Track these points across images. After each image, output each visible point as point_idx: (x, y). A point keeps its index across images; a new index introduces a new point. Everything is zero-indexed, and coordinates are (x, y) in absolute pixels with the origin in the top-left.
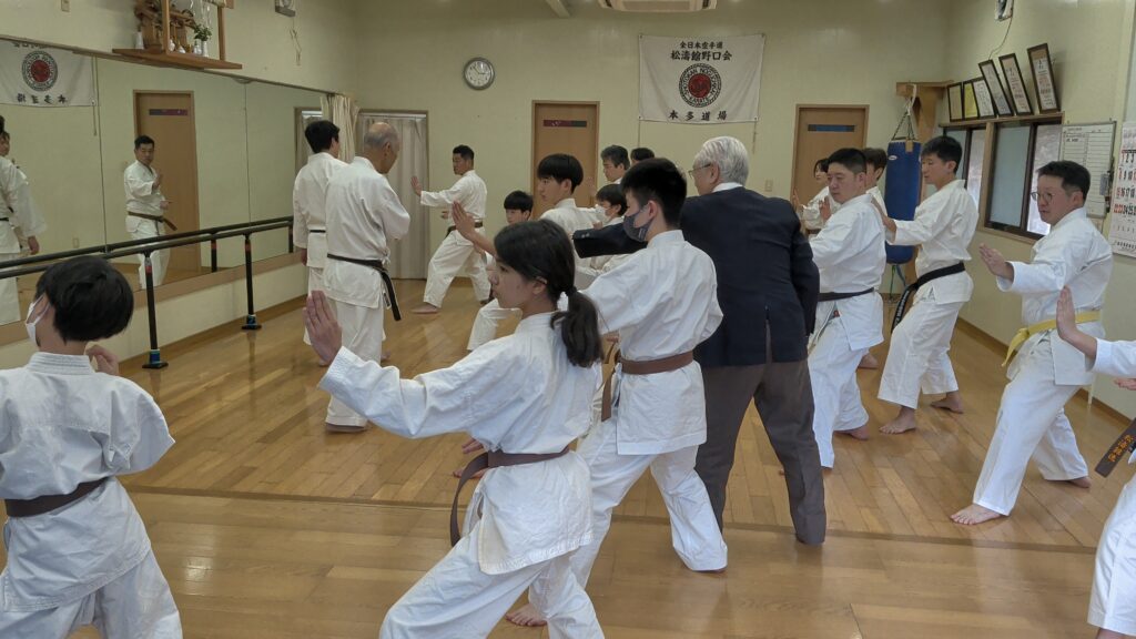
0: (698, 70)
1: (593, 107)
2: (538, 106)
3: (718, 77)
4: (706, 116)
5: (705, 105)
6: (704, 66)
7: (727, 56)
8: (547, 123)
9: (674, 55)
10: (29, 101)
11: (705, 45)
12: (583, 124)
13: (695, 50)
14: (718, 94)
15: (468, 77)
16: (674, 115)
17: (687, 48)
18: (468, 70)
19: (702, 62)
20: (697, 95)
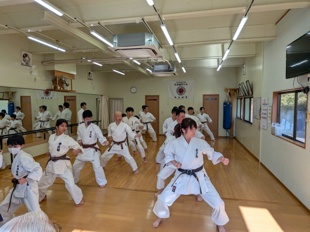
1: (158, 96)
2: (146, 96)
4: (183, 97)
5: (182, 95)
7: (187, 84)
8: (148, 100)
9: (175, 85)
10: (45, 98)
11: (182, 82)
12: (156, 100)
13: (180, 83)
14: (185, 93)
15: (131, 91)
16: (175, 97)
17: (178, 83)
18: (131, 89)
19: (181, 86)
20: (181, 93)
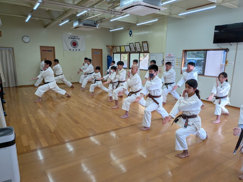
1: (54, 47)
2: (41, 47)
5: (76, 48)
7: (79, 39)
8: (43, 51)
9: (69, 38)
11: (75, 36)
13: (73, 37)
14: (78, 46)
16: (70, 49)
17: (71, 37)
18: (23, 38)
20: (74, 46)
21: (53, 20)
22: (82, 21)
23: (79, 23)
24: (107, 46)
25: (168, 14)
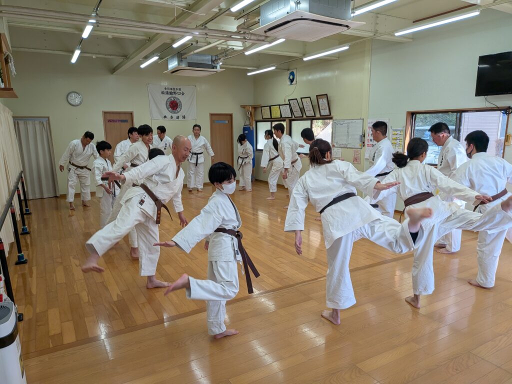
0: (173, 99)
1: (131, 114)
2: (105, 113)
3: (180, 102)
4: (178, 118)
6: (175, 97)
7: (183, 94)
8: (109, 121)
9: (162, 93)
11: (174, 89)
12: (126, 121)
13: (171, 91)
14: (181, 109)
15: (69, 100)
16: (165, 117)
17: (167, 90)
18: (69, 97)
19: (174, 96)
20: (173, 109)
21: (126, 57)
22: (186, 58)
23: (180, 61)
24: (243, 107)
25: (372, 34)
